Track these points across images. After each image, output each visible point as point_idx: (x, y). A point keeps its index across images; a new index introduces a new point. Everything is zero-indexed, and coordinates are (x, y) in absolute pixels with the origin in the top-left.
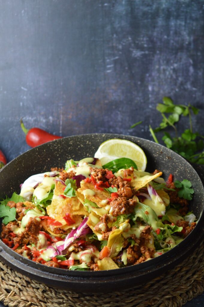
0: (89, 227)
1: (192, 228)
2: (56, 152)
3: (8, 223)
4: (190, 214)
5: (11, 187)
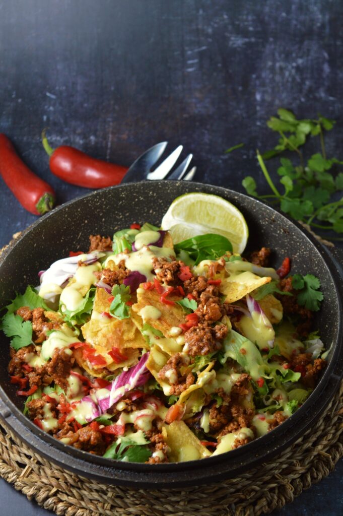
0: (149, 372)
1: (316, 368)
2: (98, 210)
3: (20, 349)
4: (315, 337)
5: (24, 275)
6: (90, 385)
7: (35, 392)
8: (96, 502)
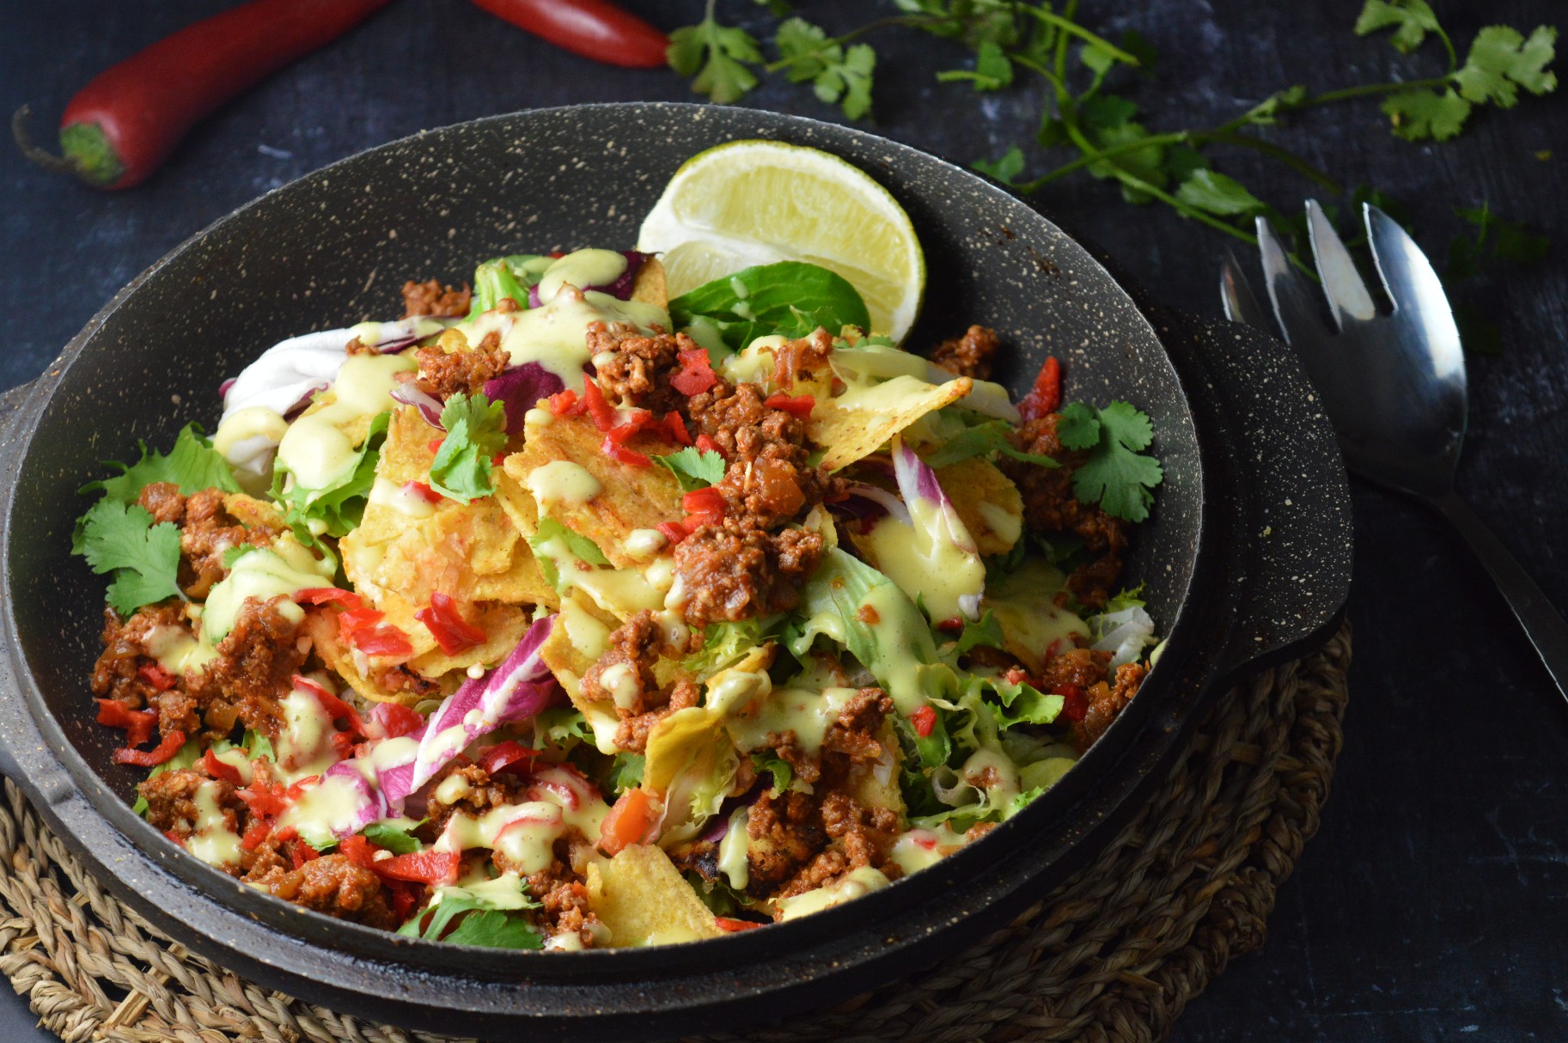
0: (550, 676)
1: (1122, 695)
2: (432, 197)
3: (136, 611)
4: (1126, 604)
5: (175, 391)
6: (358, 726)
7: (176, 753)
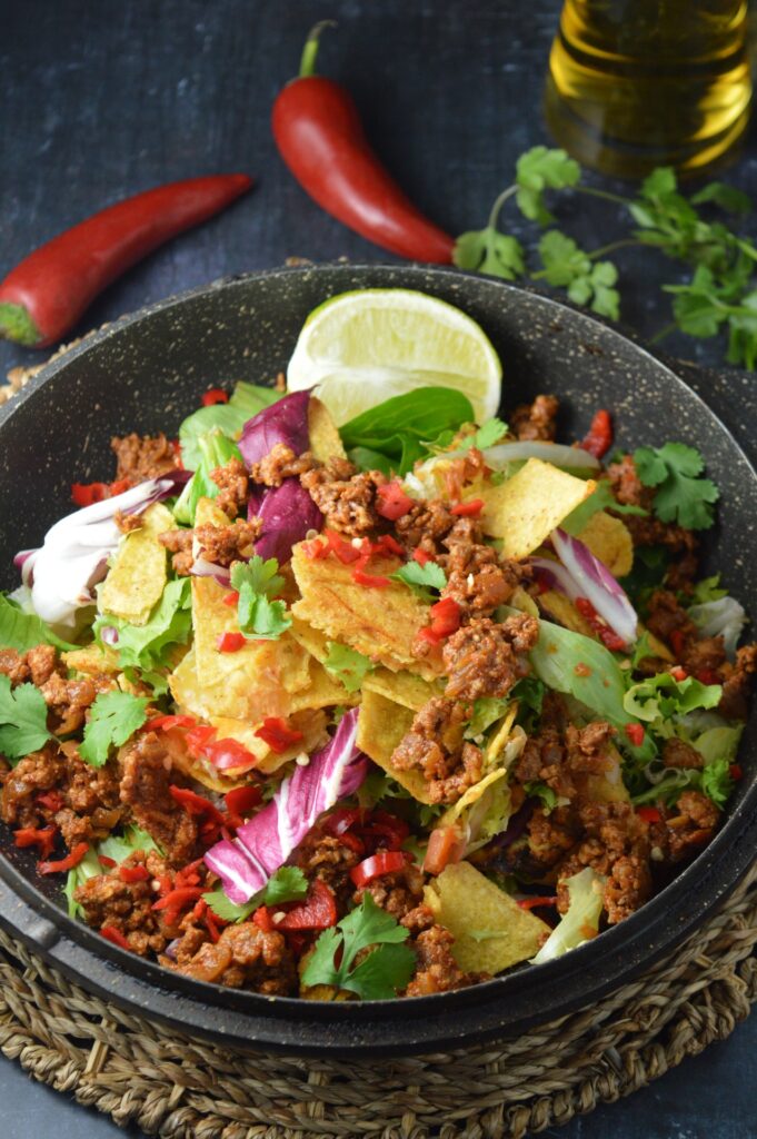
0: (364, 756)
1: (745, 671)
2: (122, 374)
4: (716, 594)
7: (84, 857)
8: (285, 1103)
